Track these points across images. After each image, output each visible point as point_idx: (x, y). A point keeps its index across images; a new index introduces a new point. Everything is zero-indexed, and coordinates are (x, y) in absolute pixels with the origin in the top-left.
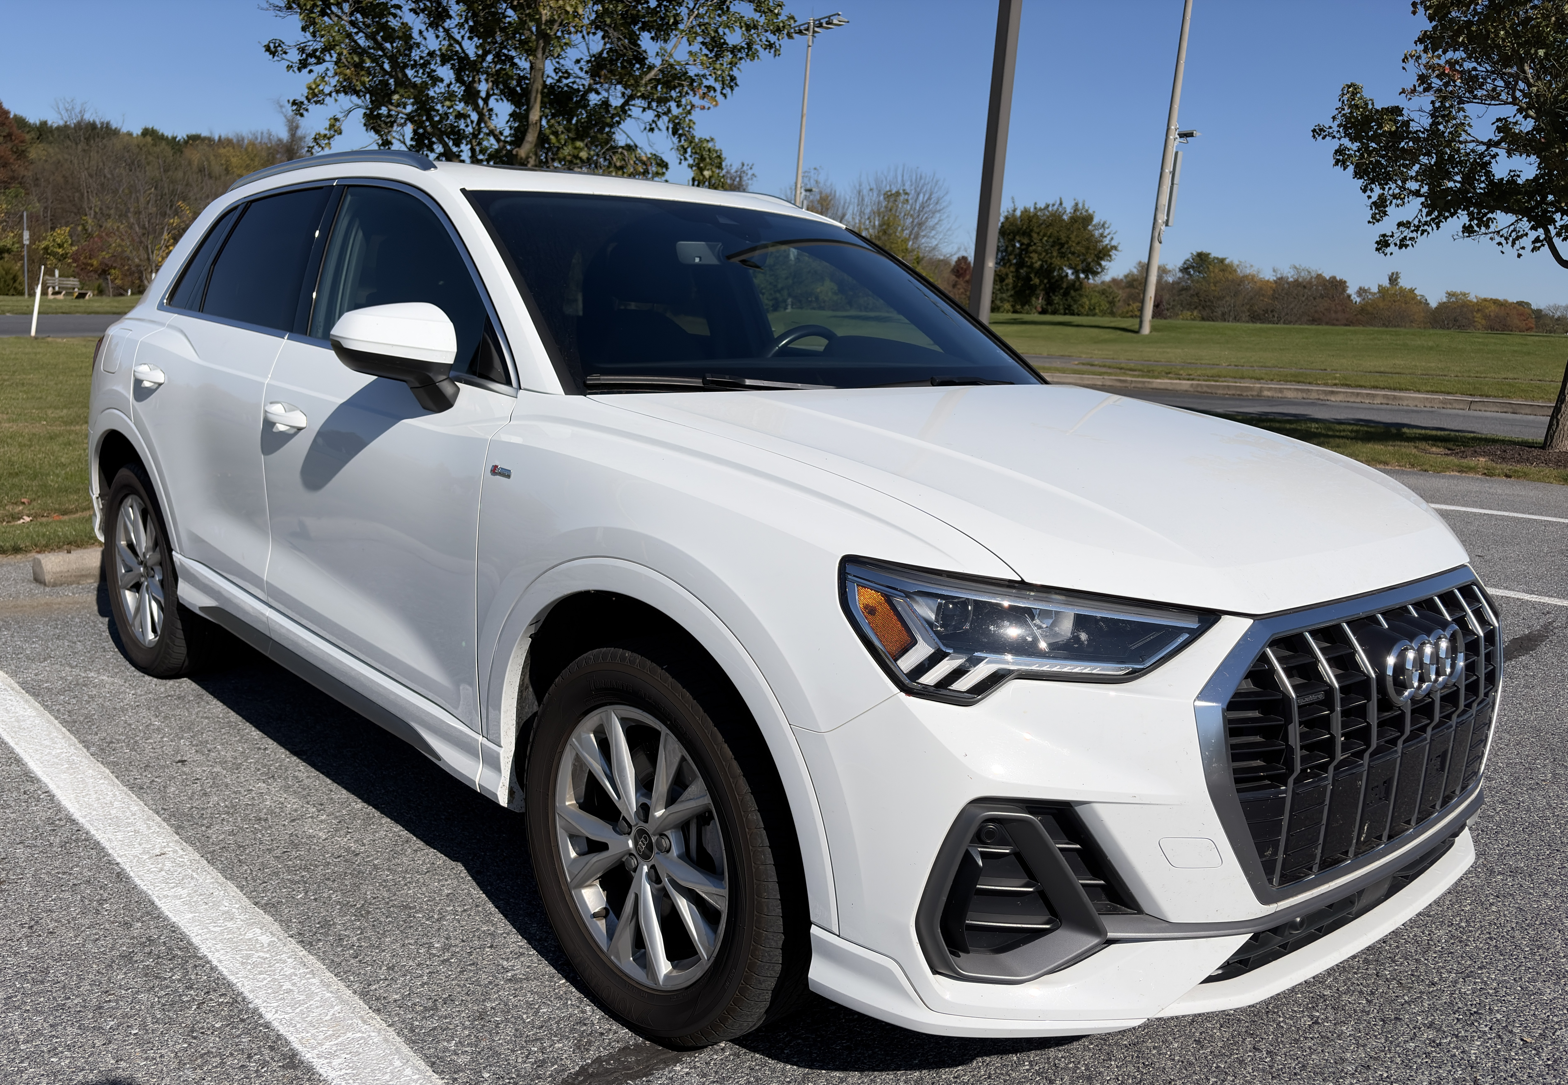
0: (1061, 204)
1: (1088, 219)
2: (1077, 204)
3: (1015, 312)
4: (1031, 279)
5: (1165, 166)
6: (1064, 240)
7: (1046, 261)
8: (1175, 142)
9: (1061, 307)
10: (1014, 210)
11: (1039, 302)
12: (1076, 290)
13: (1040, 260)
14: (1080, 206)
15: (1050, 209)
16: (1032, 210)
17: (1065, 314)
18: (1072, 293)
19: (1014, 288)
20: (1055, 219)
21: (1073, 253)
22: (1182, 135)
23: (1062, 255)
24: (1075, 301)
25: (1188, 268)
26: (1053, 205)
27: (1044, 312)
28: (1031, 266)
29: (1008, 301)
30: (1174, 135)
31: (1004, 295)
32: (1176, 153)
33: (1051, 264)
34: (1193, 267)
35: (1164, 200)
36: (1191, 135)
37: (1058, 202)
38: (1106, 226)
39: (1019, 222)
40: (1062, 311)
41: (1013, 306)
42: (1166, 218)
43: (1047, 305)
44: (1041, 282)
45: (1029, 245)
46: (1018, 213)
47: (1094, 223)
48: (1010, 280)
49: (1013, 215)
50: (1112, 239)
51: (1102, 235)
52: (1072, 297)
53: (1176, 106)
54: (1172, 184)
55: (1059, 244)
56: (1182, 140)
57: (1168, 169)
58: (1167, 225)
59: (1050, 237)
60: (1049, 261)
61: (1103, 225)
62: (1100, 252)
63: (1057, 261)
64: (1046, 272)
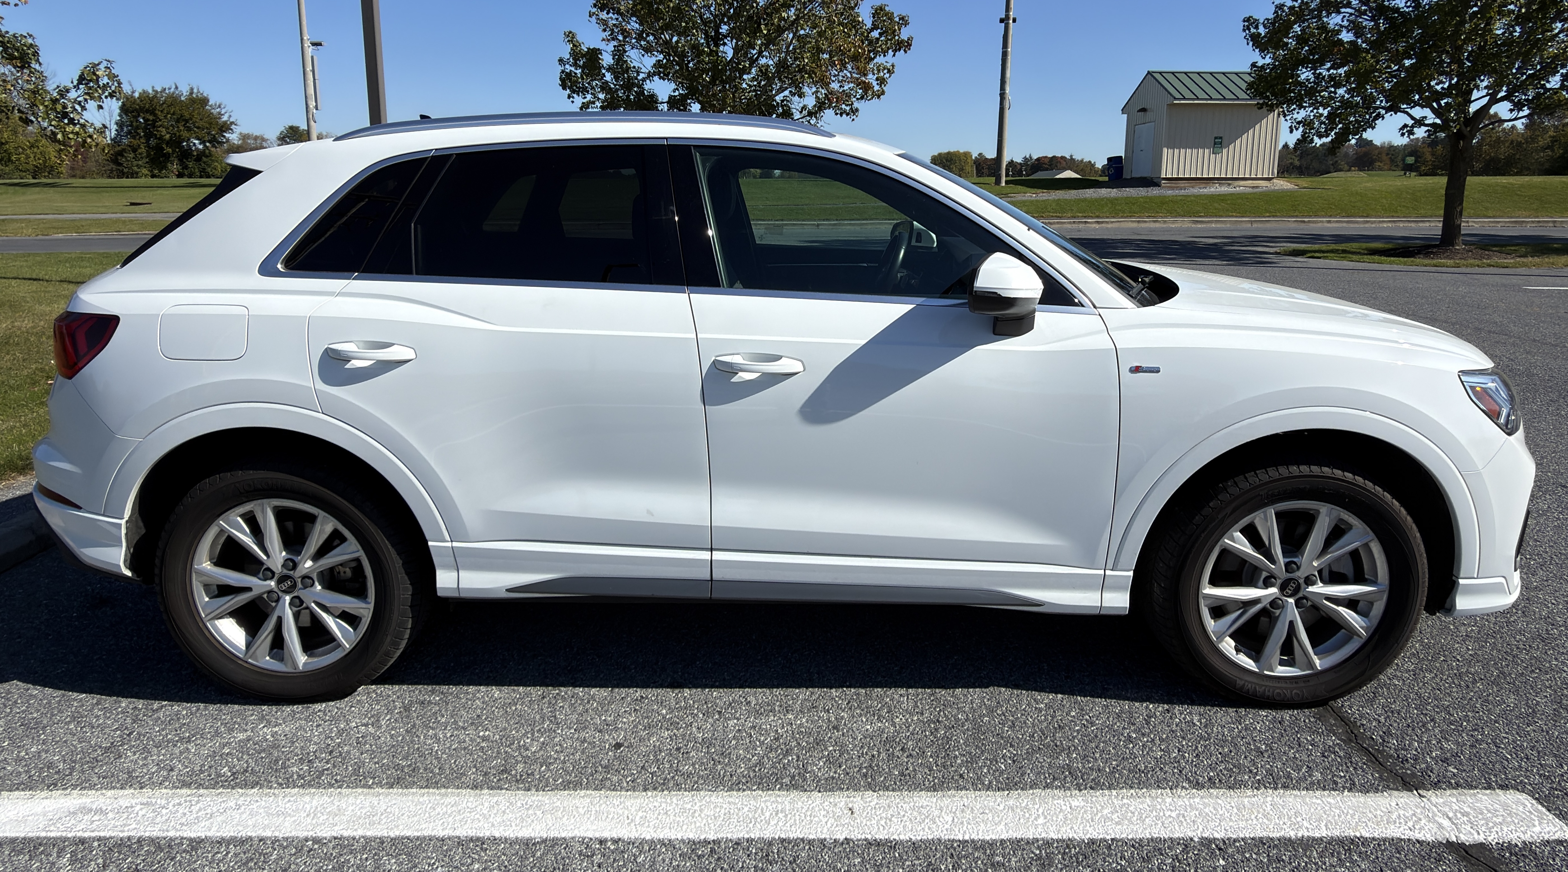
0: (177, 88)
1: (204, 101)
2: (192, 89)
3: (153, 176)
4: (163, 149)
5: (306, 66)
6: (187, 116)
7: (175, 134)
8: (309, 51)
9: (197, 170)
10: (133, 92)
11: (175, 167)
12: (207, 157)
13: (168, 133)
14: (195, 91)
15: (167, 91)
16: (151, 91)
17: (201, 177)
18: (204, 159)
19: (148, 156)
20: (173, 101)
21: (198, 128)
22: (314, 44)
23: (189, 129)
24: (209, 166)
25: (284, 137)
26: (170, 89)
27: (180, 175)
28: (161, 138)
29: (145, 167)
30: (307, 44)
31: (140, 163)
32: (312, 57)
33: (179, 136)
34: (288, 137)
35: (311, 91)
36: (320, 44)
37: (174, 87)
38: (222, 106)
39: (138, 101)
40: (198, 174)
41: (151, 171)
42: (314, 104)
43: (183, 169)
44: (174, 151)
45: (154, 121)
46: (137, 95)
47: (210, 103)
48: (143, 150)
49: (132, 97)
50: (230, 116)
51: (219, 113)
52: (204, 163)
53: (304, 23)
54: (314, 79)
55: (180, 119)
56: (314, 47)
57: (309, 68)
58: (317, 109)
59: (173, 114)
60: (178, 134)
61: (219, 106)
62: (222, 127)
63: (185, 134)
64: (176, 142)
